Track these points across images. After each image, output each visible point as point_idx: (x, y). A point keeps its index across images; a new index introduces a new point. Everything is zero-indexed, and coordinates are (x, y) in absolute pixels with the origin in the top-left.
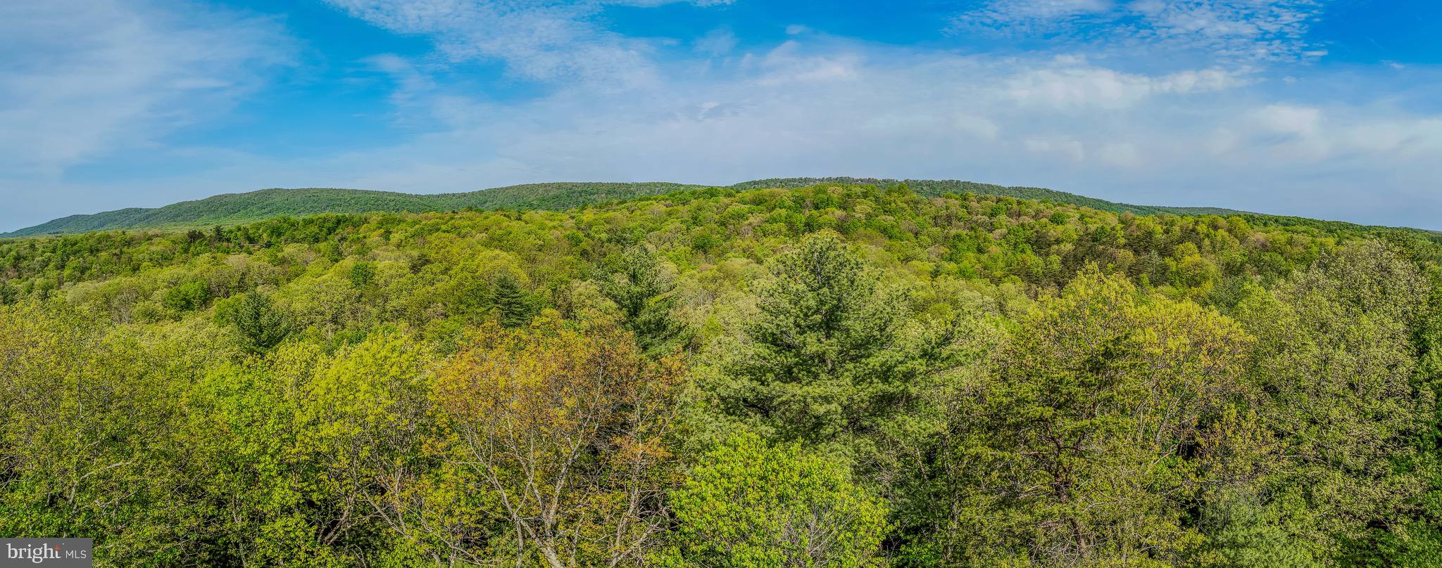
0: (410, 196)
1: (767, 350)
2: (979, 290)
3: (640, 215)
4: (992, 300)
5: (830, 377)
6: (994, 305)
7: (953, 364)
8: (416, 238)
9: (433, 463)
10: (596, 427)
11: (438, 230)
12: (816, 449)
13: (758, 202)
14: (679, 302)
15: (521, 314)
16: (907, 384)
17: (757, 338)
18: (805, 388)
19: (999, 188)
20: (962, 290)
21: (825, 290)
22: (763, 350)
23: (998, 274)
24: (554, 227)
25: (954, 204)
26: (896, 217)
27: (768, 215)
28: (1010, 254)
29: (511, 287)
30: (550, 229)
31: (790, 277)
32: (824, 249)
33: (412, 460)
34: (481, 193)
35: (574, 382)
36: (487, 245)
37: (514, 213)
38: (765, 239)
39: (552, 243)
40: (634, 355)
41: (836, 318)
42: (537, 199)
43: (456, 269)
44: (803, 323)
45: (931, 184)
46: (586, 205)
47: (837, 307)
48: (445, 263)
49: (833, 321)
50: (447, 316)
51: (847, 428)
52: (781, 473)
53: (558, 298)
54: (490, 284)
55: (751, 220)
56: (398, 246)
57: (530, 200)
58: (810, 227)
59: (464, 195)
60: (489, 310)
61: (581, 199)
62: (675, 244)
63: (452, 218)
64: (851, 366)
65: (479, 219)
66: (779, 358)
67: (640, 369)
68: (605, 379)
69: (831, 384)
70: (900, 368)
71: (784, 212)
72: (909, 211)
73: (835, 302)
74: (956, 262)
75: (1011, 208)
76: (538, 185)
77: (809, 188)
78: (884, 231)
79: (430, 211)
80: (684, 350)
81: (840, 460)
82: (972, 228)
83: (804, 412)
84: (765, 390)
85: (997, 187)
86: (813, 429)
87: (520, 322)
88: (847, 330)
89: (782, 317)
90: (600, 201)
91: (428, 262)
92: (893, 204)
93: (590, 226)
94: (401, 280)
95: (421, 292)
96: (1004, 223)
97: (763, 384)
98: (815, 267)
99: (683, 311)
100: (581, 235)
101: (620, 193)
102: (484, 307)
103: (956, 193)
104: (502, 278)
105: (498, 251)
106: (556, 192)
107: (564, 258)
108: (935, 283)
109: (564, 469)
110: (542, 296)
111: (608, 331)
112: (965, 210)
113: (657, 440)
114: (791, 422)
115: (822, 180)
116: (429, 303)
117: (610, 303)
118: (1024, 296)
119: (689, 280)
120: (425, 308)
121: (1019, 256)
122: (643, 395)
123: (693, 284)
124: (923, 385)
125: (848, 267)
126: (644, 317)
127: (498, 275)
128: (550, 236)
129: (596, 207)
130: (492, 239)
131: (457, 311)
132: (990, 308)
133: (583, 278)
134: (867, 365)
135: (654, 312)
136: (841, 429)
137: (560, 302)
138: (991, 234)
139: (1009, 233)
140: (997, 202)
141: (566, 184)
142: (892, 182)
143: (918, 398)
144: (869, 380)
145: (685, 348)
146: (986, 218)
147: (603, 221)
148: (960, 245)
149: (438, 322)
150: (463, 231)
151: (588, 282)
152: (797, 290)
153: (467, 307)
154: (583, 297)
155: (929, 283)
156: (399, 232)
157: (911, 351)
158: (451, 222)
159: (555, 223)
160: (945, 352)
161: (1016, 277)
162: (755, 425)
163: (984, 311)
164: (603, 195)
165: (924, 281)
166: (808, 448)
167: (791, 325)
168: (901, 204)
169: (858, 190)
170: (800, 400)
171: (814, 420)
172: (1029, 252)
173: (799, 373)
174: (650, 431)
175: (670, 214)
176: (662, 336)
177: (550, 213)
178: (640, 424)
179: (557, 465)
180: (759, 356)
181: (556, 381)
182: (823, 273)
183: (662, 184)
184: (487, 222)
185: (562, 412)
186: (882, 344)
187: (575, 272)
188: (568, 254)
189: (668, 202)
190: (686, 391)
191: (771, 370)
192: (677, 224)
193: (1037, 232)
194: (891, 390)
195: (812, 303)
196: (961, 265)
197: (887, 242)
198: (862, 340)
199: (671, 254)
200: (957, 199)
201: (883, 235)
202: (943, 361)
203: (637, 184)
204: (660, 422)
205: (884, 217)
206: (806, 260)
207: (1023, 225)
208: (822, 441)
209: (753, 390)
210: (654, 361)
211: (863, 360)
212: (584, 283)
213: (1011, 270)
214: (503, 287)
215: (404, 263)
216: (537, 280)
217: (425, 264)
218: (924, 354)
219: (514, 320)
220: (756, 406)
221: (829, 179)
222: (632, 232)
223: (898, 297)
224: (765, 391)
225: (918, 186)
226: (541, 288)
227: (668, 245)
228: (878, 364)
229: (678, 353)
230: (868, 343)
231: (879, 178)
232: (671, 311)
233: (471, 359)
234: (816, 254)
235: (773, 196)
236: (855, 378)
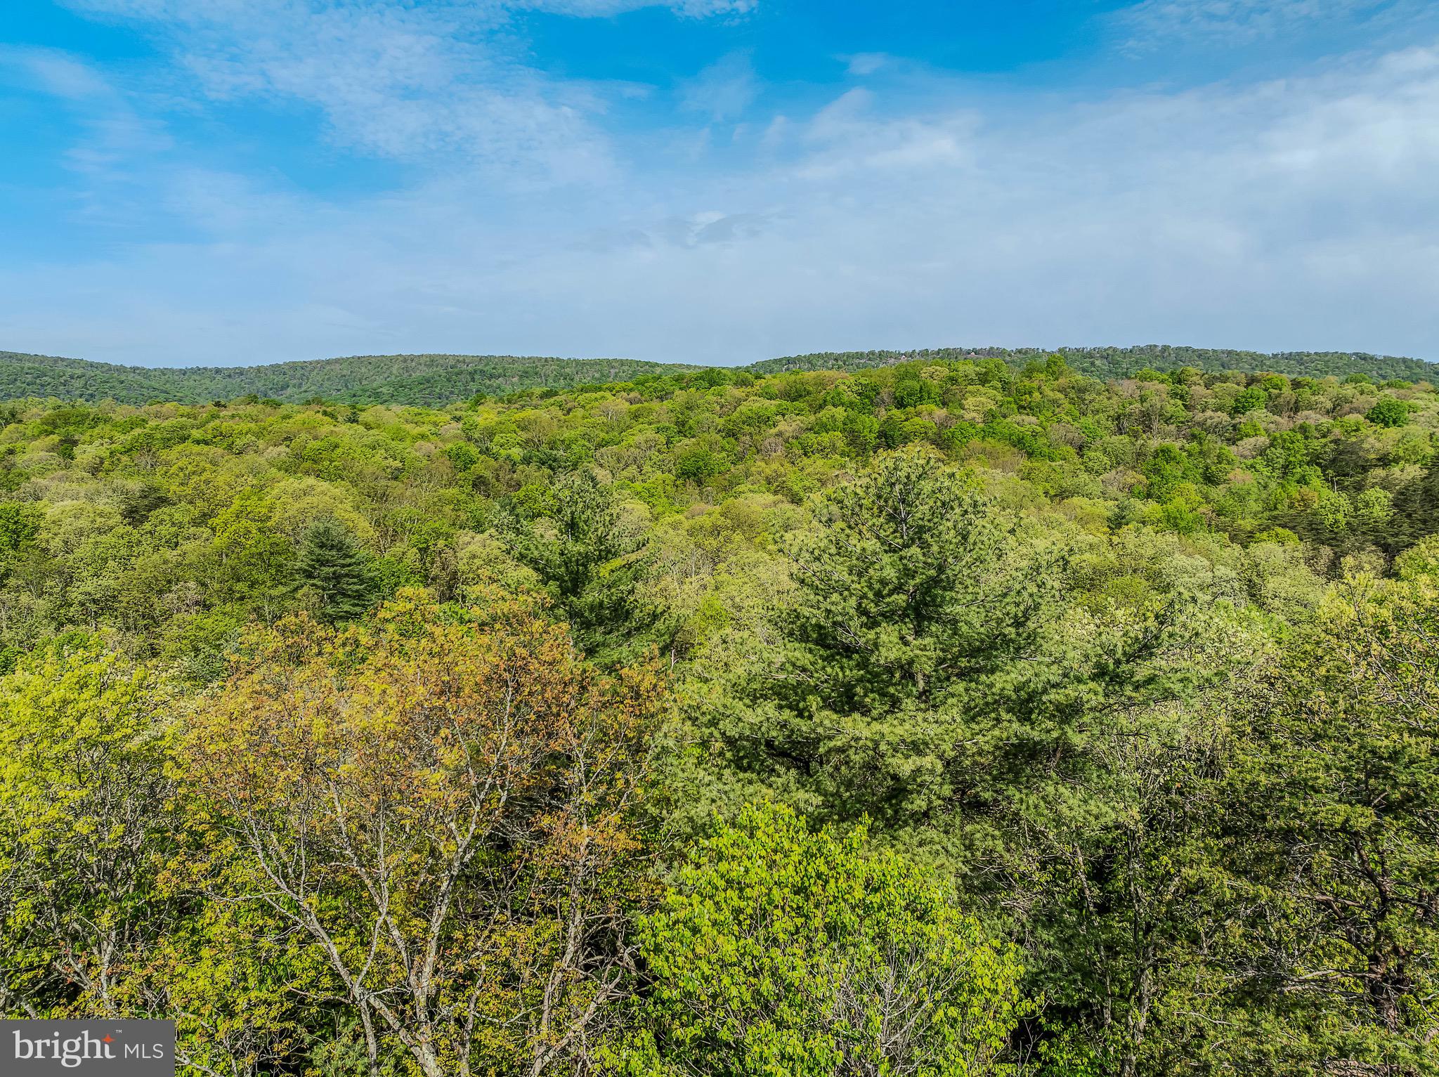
0: (121, 369)
1: (809, 656)
2: (1207, 554)
3: (584, 418)
4: (1234, 574)
5: (923, 706)
6: (1236, 585)
7: (1156, 694)
8: (135, 454)
10: (504, 799)
11: (184, 439)
12: (895, 838)
13: (794, 394)
14: (653, 570)
15: (359, 596)
16: (1066, 727)
17: (791, 634)
18: (876, 726)
19: (1253, 356)
20: (1170, 554)
21: (915, 550)
22: (801, 654)
23: (1248, 524)
24: (423, 437)
25: (1158, 392)
26: (1042, 418)
27: (812, 418)
28: (1273, 485)
29: (340, 547)
30: (415, 439)
31: (850, 527)
32: (913, 478)
34: (275, 369)
35: (459, 720)
36: (288, 469)
37: (343, 410)
38: (806, 461)
39: (417, 464)
40: (572, 663)
41: (934, 600)
42: (389, 384)
43: (224, 515)
44: (873, 609)
45: (1109, 356)
46: (483, 396)
47: (935, 581)
48: (199, 503)
49: (926, 605)
50: (207, 607)
51: (950, 799)
52: (832, 881)
53: (432, 564)
54: (298, 542)
55: (782, 426)
56: (95, 470)
57: (375, 385)
58: (888, 439)
59: (241, 372)
60: (296, 590)
61: (473, 387)
62: (647, 468)
63: (214, 417)
64: (960, 687)
65: (272, 419)
66: (829, 670)
67: (583, 689)
68: (518, 708)
69: (925, 720)
70: (1053, 696)
71: (840, 413)
72: (1067, 406)
73: (932, 572)
74: (1159, 499)
75: (1279, 396)
76: (391, 359)
77: (886, 370)
78: (1019, 442)
79: (167, 400)
80: (663, 654)
81: (938, 862)
82: (1194, 437)
83: (871, 767)
84: (804, 726)
85: (1247, 354)
86: (888, 799)
87: (358, 609)
88: (954, 622)
89: (835, 597)
90: (508, 389)
91: (163, 501)
92: (1036, 394)
93: (491, 434)
94: (103, 538)
95: (149, 561)
96: (1261, 426)
97: (800, 715)
98: (895, 509)
99: (659, 587)
100: (473, 450)
101: (547, 376)
102: (285, 585)
103: (1162, 370)
104: (322, 530)
105: (311, 480)
106: (428, 372)
107: (441, 491)
108: (1115, 539)
109: (445, 884)
110: (400, 560)
111: (521, 623)
112: (1180, 402)
113: (615, 818)
114: (849, 784)
115: (912, 355)
116: (169, 582)
117: (526, 572)
118: (1304, 569)
119: (671, 531)
120: (160, 592)
121: (1294, 490)
122: (589, 735)
123: (678, 538)
124: (1096, 732)
125: (957, 510)
126: (591, 595)
127: (312, 525)
128: (415, 452)
129: (501, 400)
130: (299, 457)
131: (229, 596)
132: (1228, 590)
133: (479, 527)
134: (991, 686)
135: (609, 587)
136: (940, 802)
137: (435, 571)
138: (1234, 448)
139: (1272, 445)
140: (1248, 385)
141: (445, 357)
142: (1036, 354)
143: (1084, 753)
144: (993, 715)
145: (664, 651)
146: (1224, 417)
147: (514, 427)
148: (1168, 468)
149: (189, 618)
150: (239, 443)
151: (486, 534)
152: (864, 549)
153: (252, 586)
154: (478, 562)
155: (1105, 538)
156: (97, 443)
157: (1076, 666)
158: (212, 424)
159: (424, 429)
160: (1142, 671)
161: (1287, 532)
162: (786, 790)
163: (1215, 596)
164: (515, 380)
165: (1099, 536)
166: (880, 836)
167: (852, 612)
168: (1051, 394)
169: (970, 369)
170: (866, 748)
171: (890, 782)
172: (1316, 482)
173: (866, 695)
174: (602, 802)
175: (636, 416)
176: (623, 630)
177: (415, 409)
178: (585, 789)
179: (431, 878)
180: (794, 665)
181: (427, 717)
182: (910, 520)
183: (622, 363)
184: (288, 426)
185: (437, 776)
186: (1018, 650)
187: (463, 517)
188: (449, 485)
189: (632, 395)
190: (665, 728)
191: (815, 690)
192: (650, 434)
193: (1336, 442)
194: (1036, 735)
195: (891, 573)
196: (1170, 507)
197: (1024, 463)
198: (982, 641)
199: (638, 486)
200: (1162, 382)
201: (1016, 450)
202: (1137, 688)
203: (577, 362)
204: (620, 784)
205: (1019, 418)
206: (879, 497)
207: (1303, 429)
208: (906, 824)
209: (784, 725)
210: (610, 674)
211: (983, 677)
212: (479, 537)
213: (1275, 518)
214: (322, 546)
215: (109, 505)
216: (390, 532)
217: (156, 506)
218: (1101, 673)
219: (346, 608)
220: (789, 755)
221: (925, 353)
222: (569, 447)
223: (1049, 566)
224: (804, 729)
225: (1085, 359)
226: (399, 548)
227: (633, 469)
228: (1009, 686)
229: (651, 659)
230: (993, 646)
231: (1010, 347)
232: (639, 586)
233: (258, 688)
234: (898, 487)
235: (821, 384)
236: (967, 710)
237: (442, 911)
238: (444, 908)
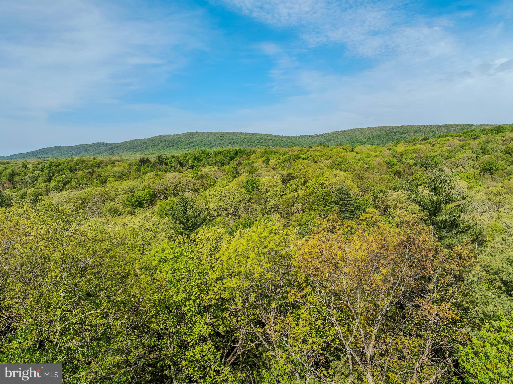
0: (282, 137)
3: (439, 148)
8: (285, 163)
9: (295, 306)
10: (403, 290)
11: (299, 158)
14: (470, 208)
15: (352, 211)
24: (376, 156)
29: (347, 194)
30: (373, 157)
33: (282, 304)
34: (328, 134)
35: (388, 258)
36: (331, 168)
37: (349, 147)
39: (374, 166)
40: (432, 243)
42: (365, 138)
43: (311, 182)
46: (399, 141)
48: (303, 179)
50: (304, 212)
53: (378, 202)
54: (333, 192)
56: (274, 168)
57: (360, 139)
59: (317, 136)
60: (332, 208)
61: (396, 137)
62: (467, 167)
63: (308, 151)
65: (326, 151)
67: (436, 253)
68: (410, 257)
76: (366, 129)
79: (295, 146)
80: (472, 243)
87: (352, 216)
90: (409, 138)
91: (293, 178)
93: (402, 155)
94: (276, 189)
95: (288, 196)
99: (471, 216)
100: (395, 161)
101: (425, 132)
102: (328, 206)
104: (341, 188)
105: (338, 171)
106: (379, 133)
107: (383, 176)
109: (380, 317)
110: (367, 200)
111: (413, 225)
113: (448, 305)
116: (294, 203)
117: (415, 207)
119: (477, 193)
120: (291, 206)
122: (438, 271)
123: (481, 196)
126: (441, 217)
127: (337, 186)
128: (373, 161)
129: (406, 142)
130: (334, 163)
131: (311, 209)
133: (396, 189)
135: (450, 214)
137: (379, 205)
141: (385, 127)
145: (473, 241)
147: (411, 152)
149: (299, 215)
150: (316, 159)
151: (400, 191)
153: (318, 206)
154: (395, 202)
156: (275, 160)
158: (307, 153)
159: (377, 153)
164: (412, 134)
174: (442, 299)
175: (462, 147)
176: (455, 232)
177: (374, 146)
178: (436, 292)
179: (375, 313)
181: (376, 256)
183: (457, 125)
184: (331, 153)
185: (379, 277)
187: (390, 185)
188: (385, 173)
189: (461, 138)
190: (473, 272)
192: (469, 153)
199: (463, 174)
203: (437, 126)
204: (451, 292)
210: (448, 248)
212: (396, 193)
214: (341, 194)
215: (278, 178)
216: (364, 190)
217: (291, 179)
219: (348, 215)
222: (433, 159)
226: (366, 195)
227: (460, 168)
229: (467, 244)
232: (462, 214)
233: (320, 239)
237: (378, 326)
238: (379, 325)
